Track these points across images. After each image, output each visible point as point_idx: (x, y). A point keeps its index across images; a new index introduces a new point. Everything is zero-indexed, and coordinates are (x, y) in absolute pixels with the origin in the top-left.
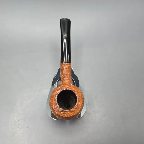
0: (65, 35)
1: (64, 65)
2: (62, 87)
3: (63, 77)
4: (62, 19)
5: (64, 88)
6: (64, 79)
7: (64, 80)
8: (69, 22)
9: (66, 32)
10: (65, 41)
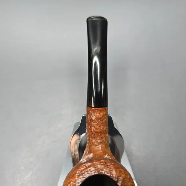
0: (96, 49)
1: (94, 111)
2: (90, 166)
3: (92, 138)
4: (90, 18)
5: (92, 169)
6: (94, 141)
7: (93, 144)
8: (104, 23)
9: (98, 42)
10: (96, 59)
